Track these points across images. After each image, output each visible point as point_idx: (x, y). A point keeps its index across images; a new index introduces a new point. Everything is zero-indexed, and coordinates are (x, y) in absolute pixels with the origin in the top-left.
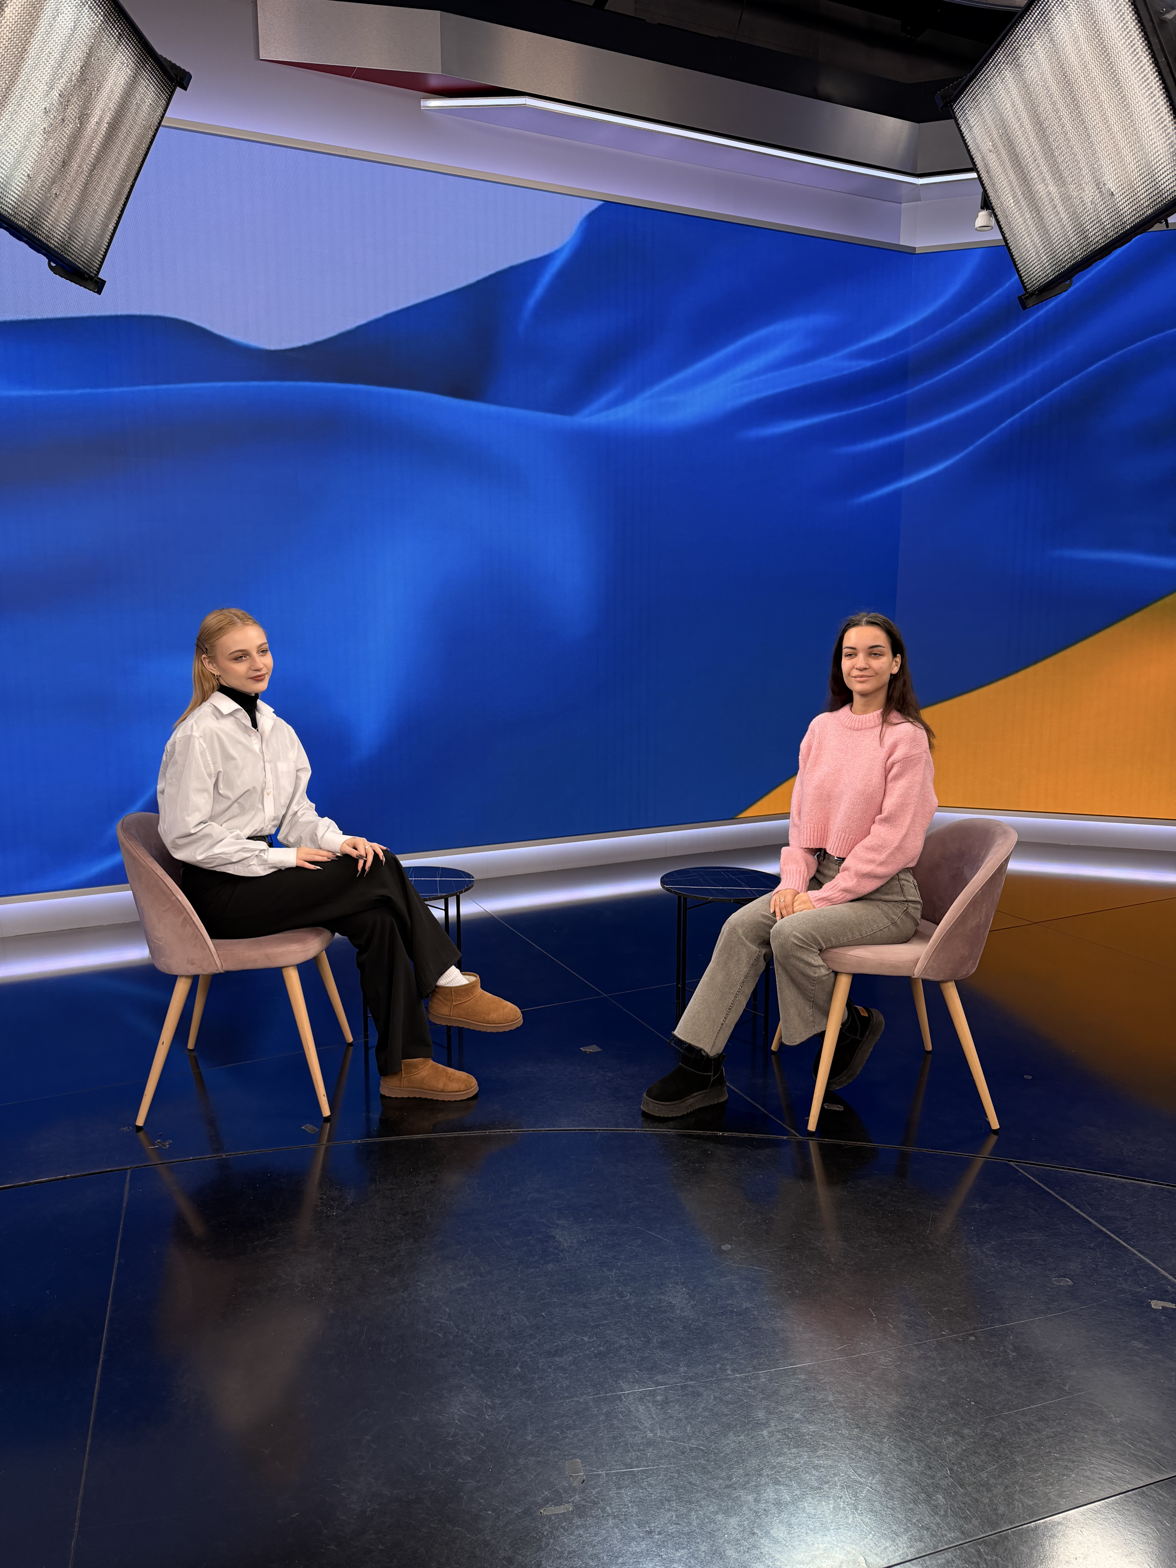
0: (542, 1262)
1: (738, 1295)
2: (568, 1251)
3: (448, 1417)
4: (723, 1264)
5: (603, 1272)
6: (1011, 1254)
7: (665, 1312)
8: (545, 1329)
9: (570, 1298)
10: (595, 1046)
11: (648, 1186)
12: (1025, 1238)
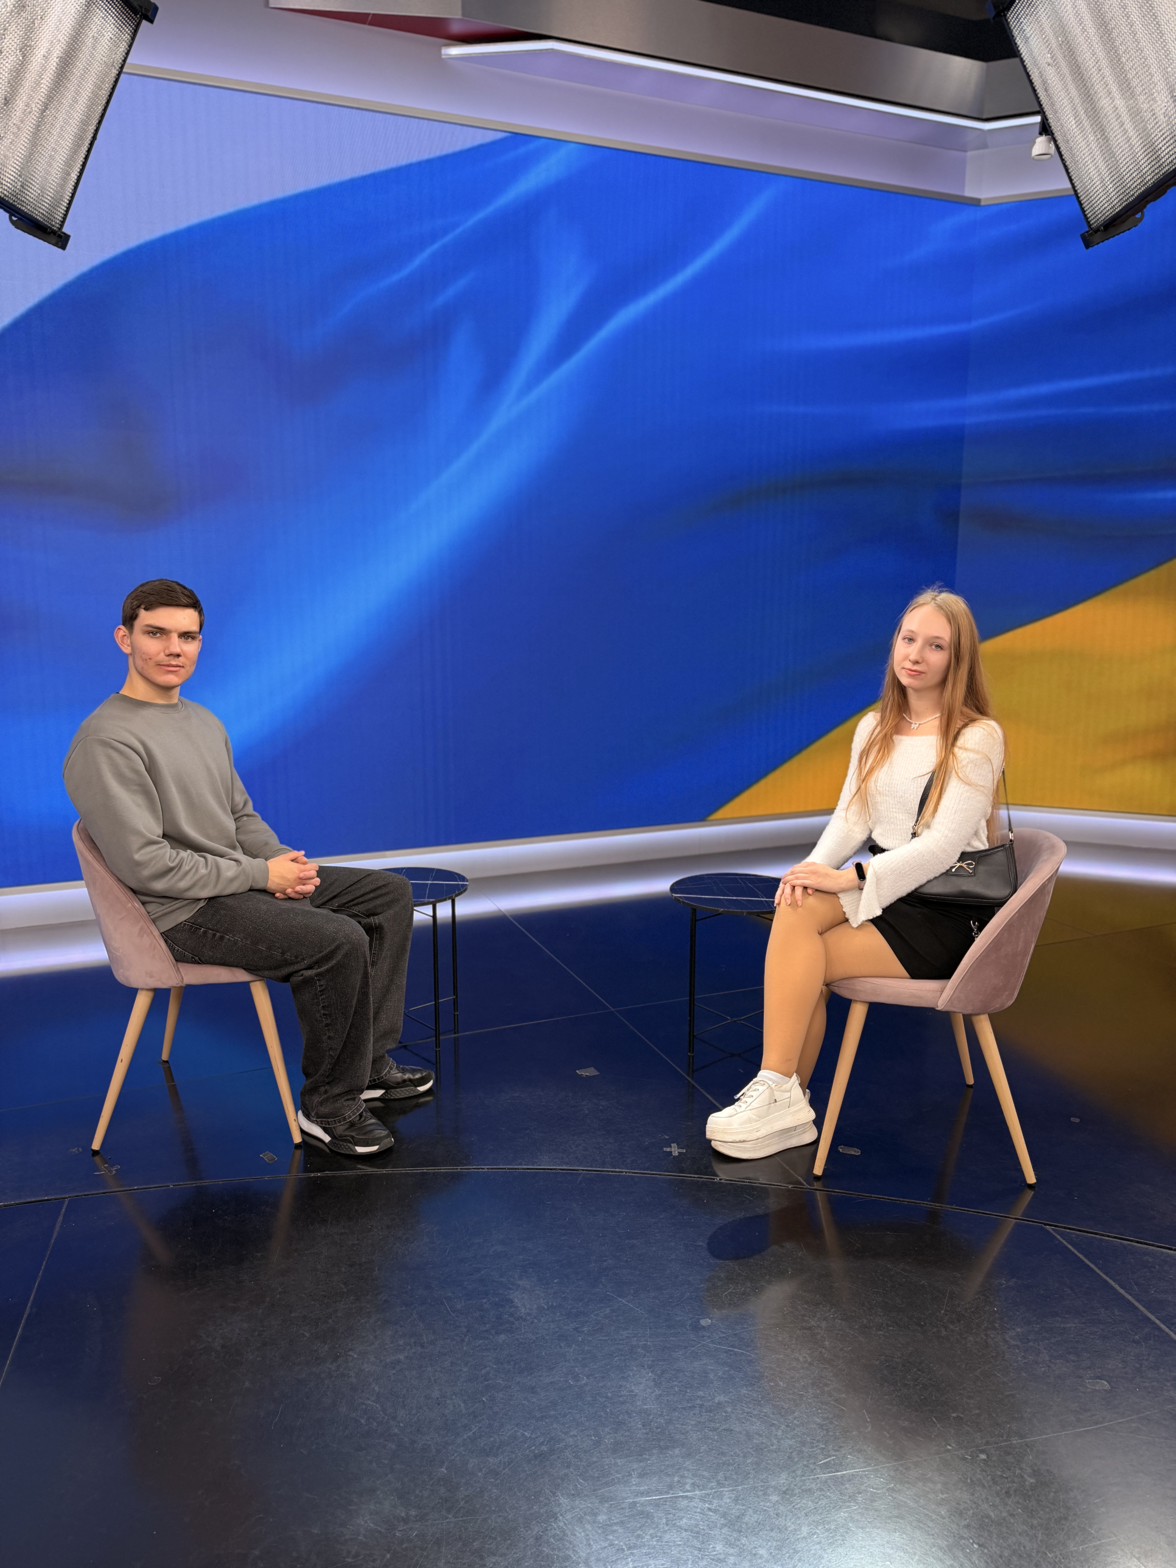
0: (493, 1332)
1: (711, 1385)
2: (525, 1320)
3: (353, 1531)
4: (700, 1343)
5: (561, 1347)
6: (1039, 1345)
7: (623, 1403)
8: (483, 1419)
9: (518, 1379)
10: (592, 1069)
11: (627, 1241)
12: (1058, 1325)
